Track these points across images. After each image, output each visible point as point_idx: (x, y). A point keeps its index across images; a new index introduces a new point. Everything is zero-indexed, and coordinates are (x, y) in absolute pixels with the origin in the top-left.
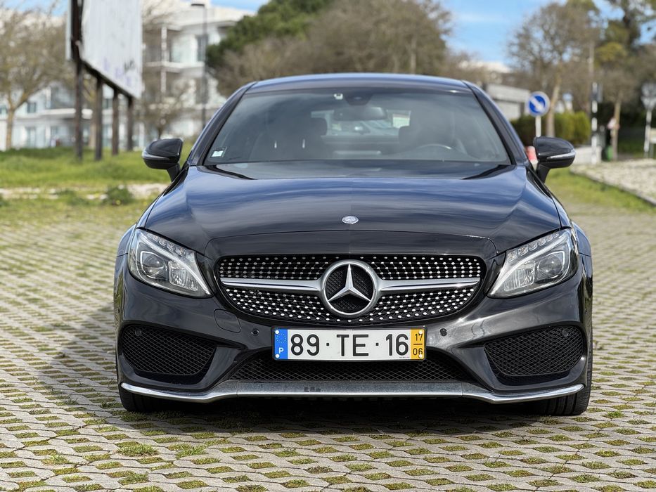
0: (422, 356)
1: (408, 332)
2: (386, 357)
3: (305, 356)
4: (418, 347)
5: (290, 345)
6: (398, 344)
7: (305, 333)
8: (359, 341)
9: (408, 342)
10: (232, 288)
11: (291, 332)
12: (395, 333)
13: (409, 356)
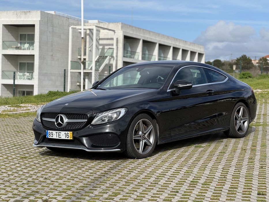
0: (72, 139)
1: (69, 132)
2: (65, 138)
3: (51, 137)
4: (71, 136)
5: (49, 134)
6: (67, 135)
7: (51, 131)
8: (60, 134)
9: (69, 135)
10: (45, 120)
11: (49, 131)
12: (66, 132)
13: (69, 138)
